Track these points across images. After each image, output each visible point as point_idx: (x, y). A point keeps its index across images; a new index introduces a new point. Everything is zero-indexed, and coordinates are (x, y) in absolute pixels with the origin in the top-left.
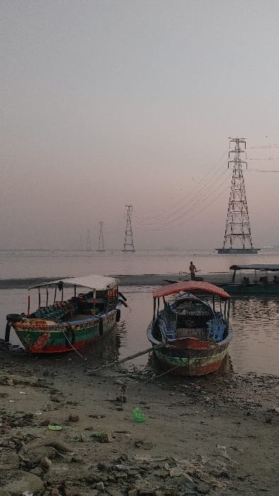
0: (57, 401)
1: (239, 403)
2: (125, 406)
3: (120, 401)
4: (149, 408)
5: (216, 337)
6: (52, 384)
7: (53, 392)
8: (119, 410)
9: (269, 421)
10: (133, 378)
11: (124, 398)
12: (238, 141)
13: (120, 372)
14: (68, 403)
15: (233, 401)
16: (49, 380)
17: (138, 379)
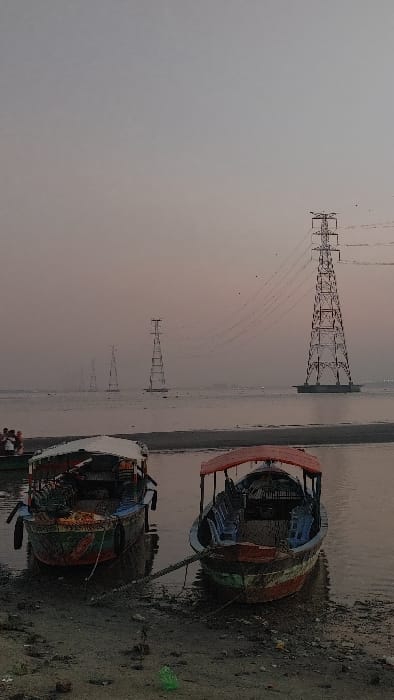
0: (38, 655)
1: (329, 650)
2: (148, 661)
3: (140, 651)
4: (185, 663)
5: (299, 538)
6: (31, 625)
7: (32, 640)
8: (137, 668)
9: (375, 682)
10: (161, 609)
11: (147, 647)
12: (325, 218)
13: (141, 600)
14: (55, 658)
15: (319, 647)
16: (26, 617)
17: (169, 610)
